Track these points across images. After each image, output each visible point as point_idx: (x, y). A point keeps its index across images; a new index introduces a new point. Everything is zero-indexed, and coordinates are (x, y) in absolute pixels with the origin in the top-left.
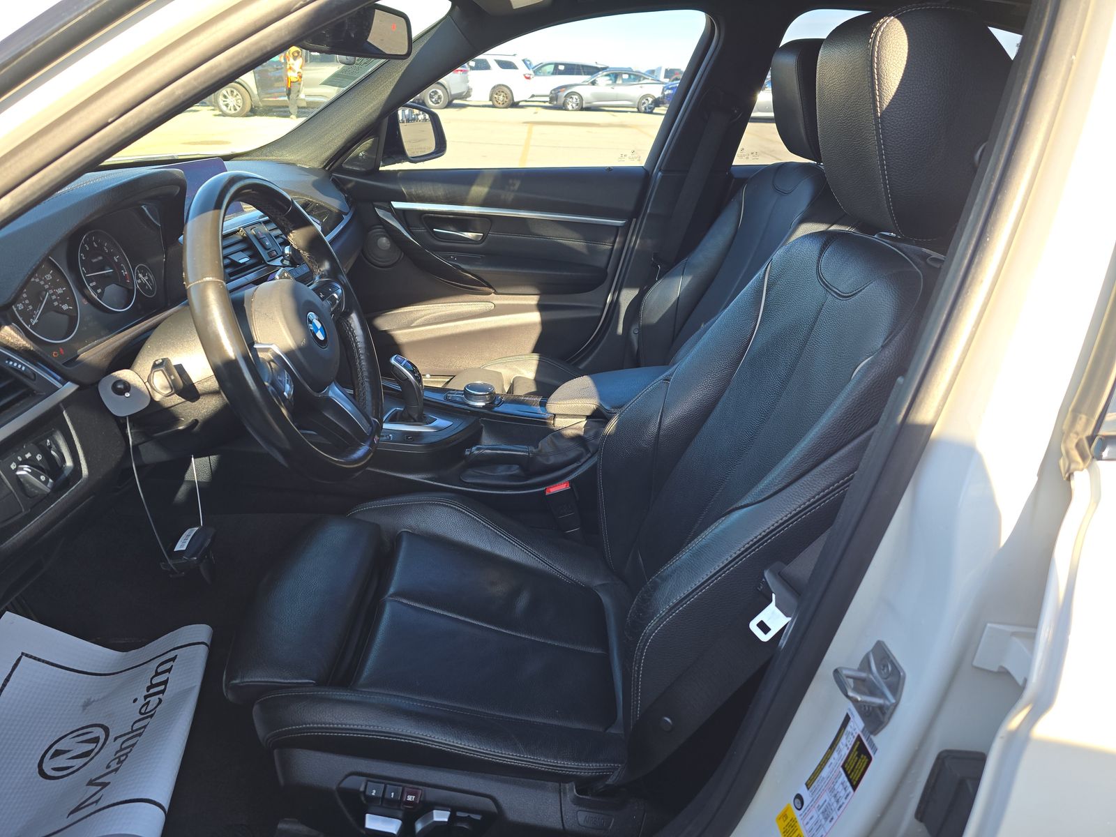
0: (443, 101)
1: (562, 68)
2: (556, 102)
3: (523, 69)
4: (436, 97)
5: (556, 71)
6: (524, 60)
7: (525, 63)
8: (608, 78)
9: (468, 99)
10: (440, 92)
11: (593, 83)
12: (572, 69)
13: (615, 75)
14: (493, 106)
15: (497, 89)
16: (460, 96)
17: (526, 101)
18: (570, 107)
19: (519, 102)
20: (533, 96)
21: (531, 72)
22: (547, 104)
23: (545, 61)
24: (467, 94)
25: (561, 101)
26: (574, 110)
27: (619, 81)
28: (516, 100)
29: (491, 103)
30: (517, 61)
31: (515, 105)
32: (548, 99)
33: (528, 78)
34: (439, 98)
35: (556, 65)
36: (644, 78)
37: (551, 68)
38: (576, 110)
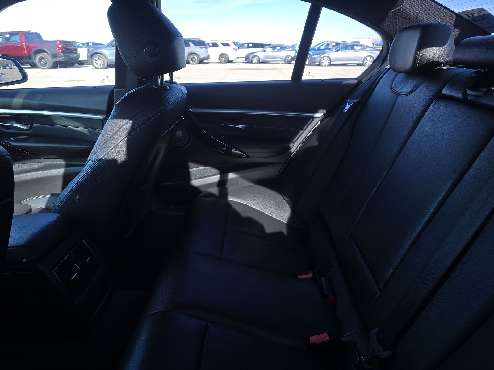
0: (197, 61)
1: (251, 45)
2: (248, 60)
3: (233, 46)
4: (194, 59)
5: (249, 47)
6: (233, 43)
8: (271, 49)
9: (209, 60)
10: (196, 57)
11: (264, 51)
12: (255, 45)
13: (274, 47)
14: (220, 63)
15: (222, 55)
16: (205, 59)
17: (235, 60)
18: (254, 62)
19: (233, 60)
20: (238, 58)
21: (237, 47)
22: (245, 61)
23: (244, 42)
24: (208, 58)
25: (250, 59)
27: (276, 50)
28: (230, 59)
29: (219, 61)
30: (230, 43)
31: (231, 62)
32: (244, 59)
33: (236, 50)
34: (195, 60)
35: (248, 44)
36: (287, 48)
37: (246, 45)
38: (257, 63)
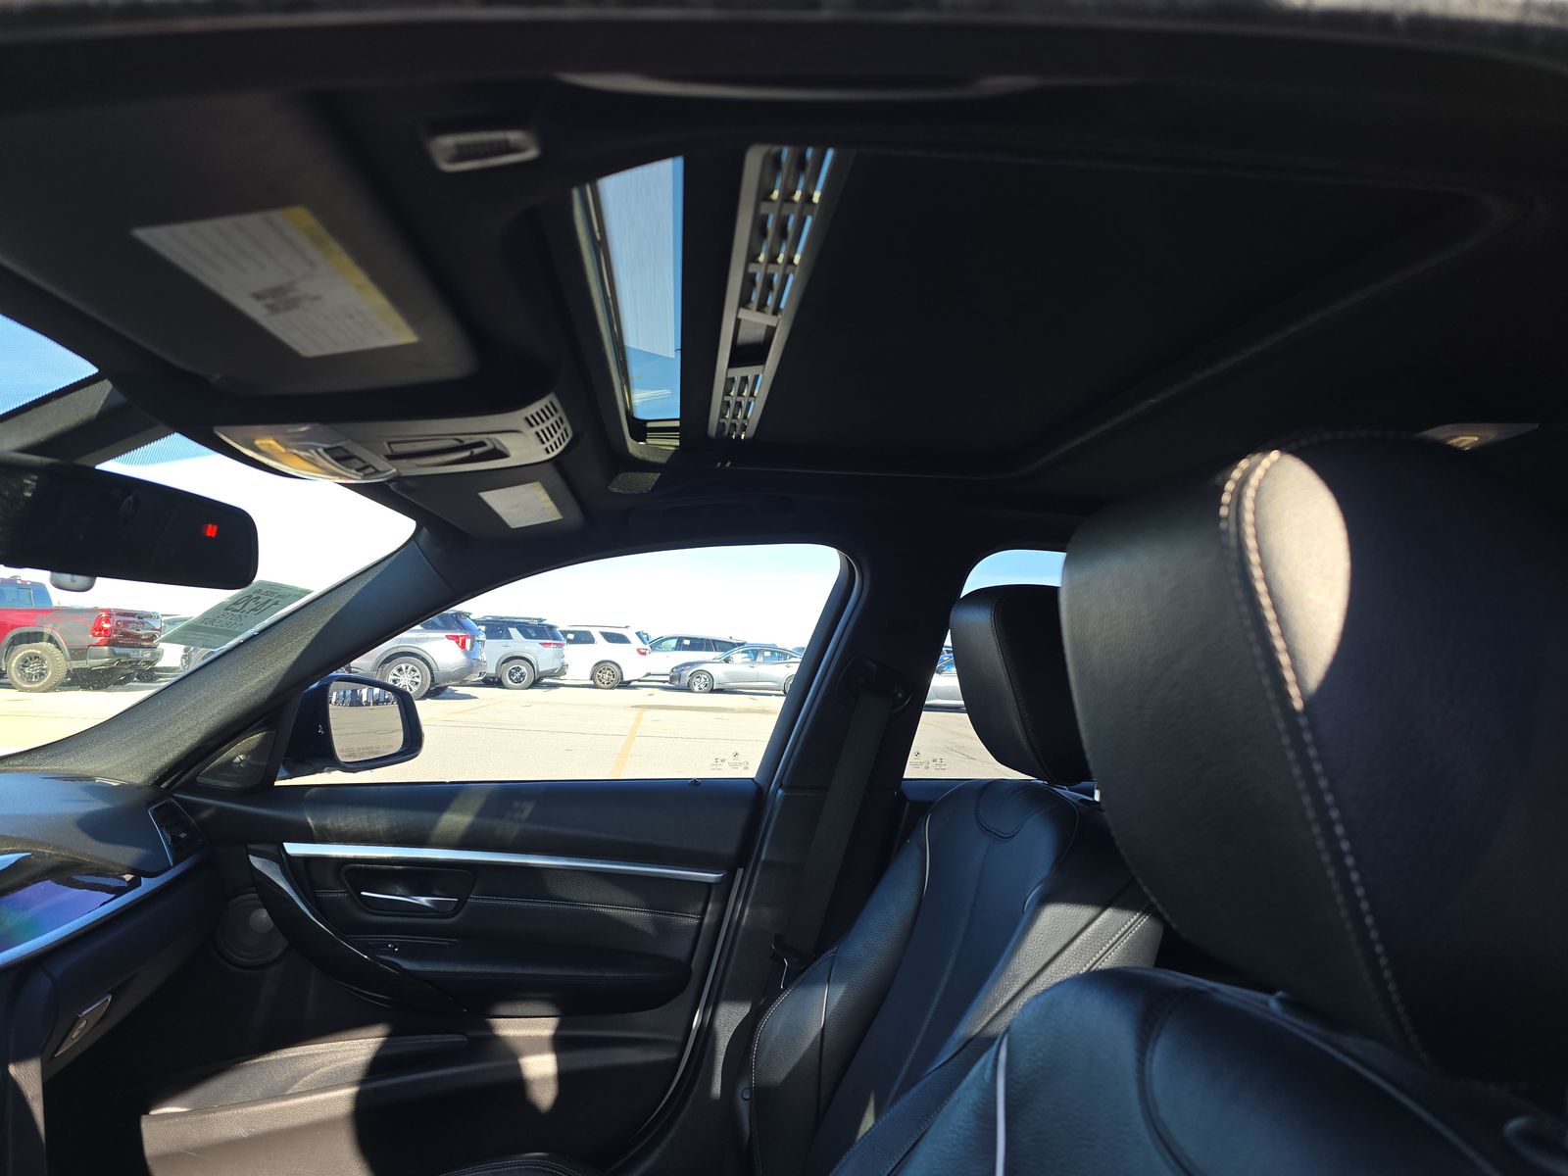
0: (528, 679)
1: (687, 642)
2: (678, 682)
3: (636, 643)
4: (519, 674)
5: (680, 645)
6: (638, 634)
7: (641, 638)
8: (746, 655)
9: (562, 678)
10: (524, 669)
11: (727, 661)
12: (699, 644)
13: (755, 652)
14: (595, 686)
15: (600, 666)
16: (551, 674)
17: (639, 680)
18: (696, 688)
19: (630, 682)
20: (649, 674)
21: (648, 647)
22: (667, 684)
23: (666, 634)
24: (562, 671)
25: (685, 681)
26: (701, 691)
27: (760, 659)
28: (626, 679)
29: (592, 682)
30: (630, 634)
31: (625, 685)
32: (668, 678)
33: (644, 654)
34: (522, 675)
35: (680, 639)
36: (791, 657)
37: (673, 643)
38: (705, 692)
